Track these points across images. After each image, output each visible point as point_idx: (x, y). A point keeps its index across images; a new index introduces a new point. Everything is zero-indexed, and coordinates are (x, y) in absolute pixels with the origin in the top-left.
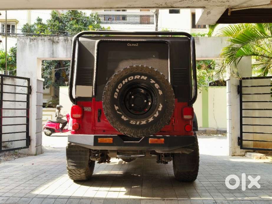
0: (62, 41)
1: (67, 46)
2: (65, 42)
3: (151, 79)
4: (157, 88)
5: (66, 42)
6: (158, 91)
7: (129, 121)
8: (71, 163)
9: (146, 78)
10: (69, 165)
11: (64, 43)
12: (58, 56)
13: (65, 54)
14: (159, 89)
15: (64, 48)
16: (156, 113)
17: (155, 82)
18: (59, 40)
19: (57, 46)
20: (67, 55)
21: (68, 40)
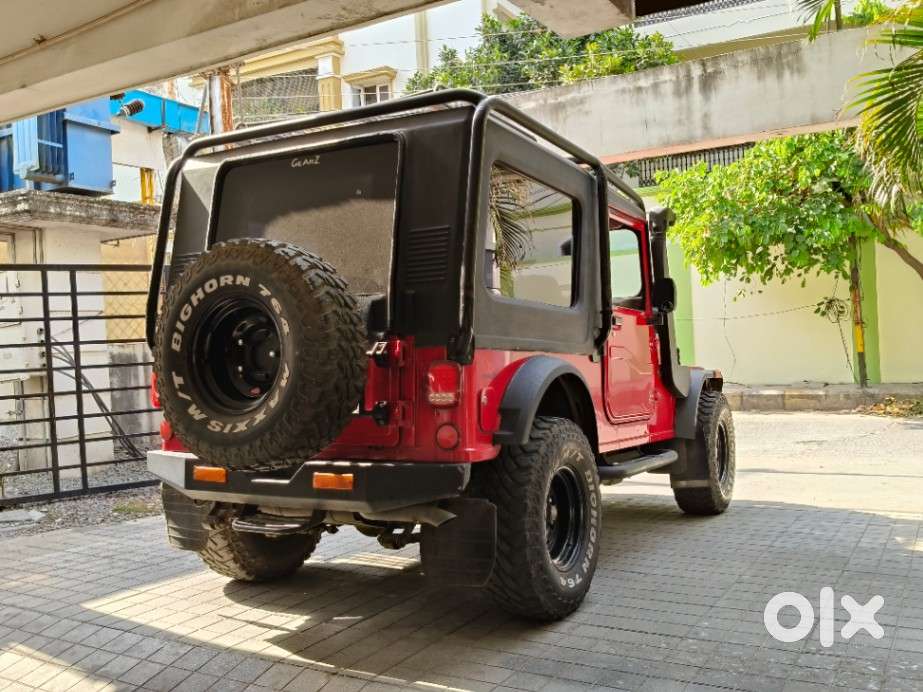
4: (278, 312)
6: (280, 323)
7: (206, 422)
9: (248, 279)
14: (282, 315)
16: (274, 397)
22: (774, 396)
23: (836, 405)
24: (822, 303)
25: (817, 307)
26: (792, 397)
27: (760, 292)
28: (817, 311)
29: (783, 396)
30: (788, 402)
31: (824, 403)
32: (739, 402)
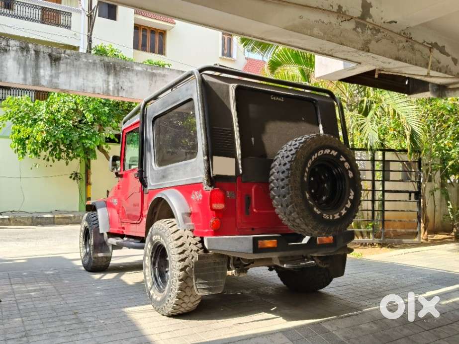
0: (15, 48)
1: (25, 61)
2: (22, 52)
3: (341, 156)
4: (347, 168)
5: (25, 53)
6: (348, 173)
7: (321, 215)
8: (201, 285)
9: (336, 153)
10: (197, 289)
11: (20, 54)
12: (6, 79)
13: (22, 76)
14: (349, 169)
15: (20, 65)
16: (347, 203)
17: (345, 160)
18: (9, 46)
19: (4, 57)
20: (25, 79)
21: (28, 51)
22: (50, 217)
23: (78, 221)
24: (73, 174)
25: (70, 176)
26: (58, 218)
27: (51, 166)
28: (71, 177)
29: (54, 217)
30: (56, 221)
31: (73, 220)
32: (31, 221)
